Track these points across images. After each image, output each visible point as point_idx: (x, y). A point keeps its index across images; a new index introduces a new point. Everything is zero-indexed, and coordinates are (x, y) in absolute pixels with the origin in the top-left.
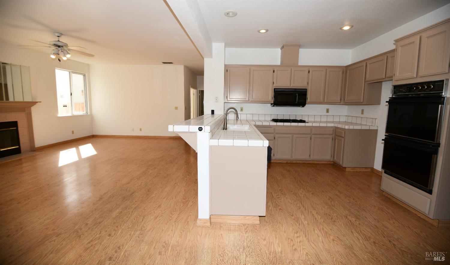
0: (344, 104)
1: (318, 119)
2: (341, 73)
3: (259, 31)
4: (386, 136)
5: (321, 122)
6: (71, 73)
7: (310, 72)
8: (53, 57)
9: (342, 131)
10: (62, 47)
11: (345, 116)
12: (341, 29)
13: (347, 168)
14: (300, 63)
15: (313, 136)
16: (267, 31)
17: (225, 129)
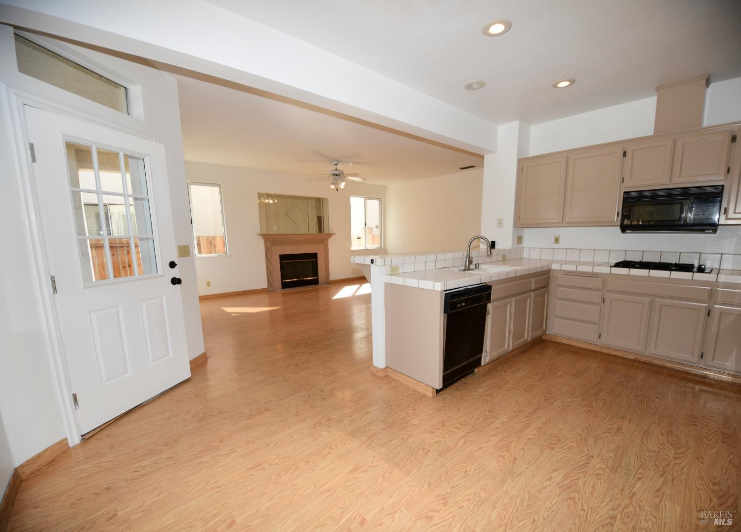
3: (555, 86)
6: (366, 199)
8: (333, 187)
10: (339, 175)
16: (572, 82)
17: (465, 270)
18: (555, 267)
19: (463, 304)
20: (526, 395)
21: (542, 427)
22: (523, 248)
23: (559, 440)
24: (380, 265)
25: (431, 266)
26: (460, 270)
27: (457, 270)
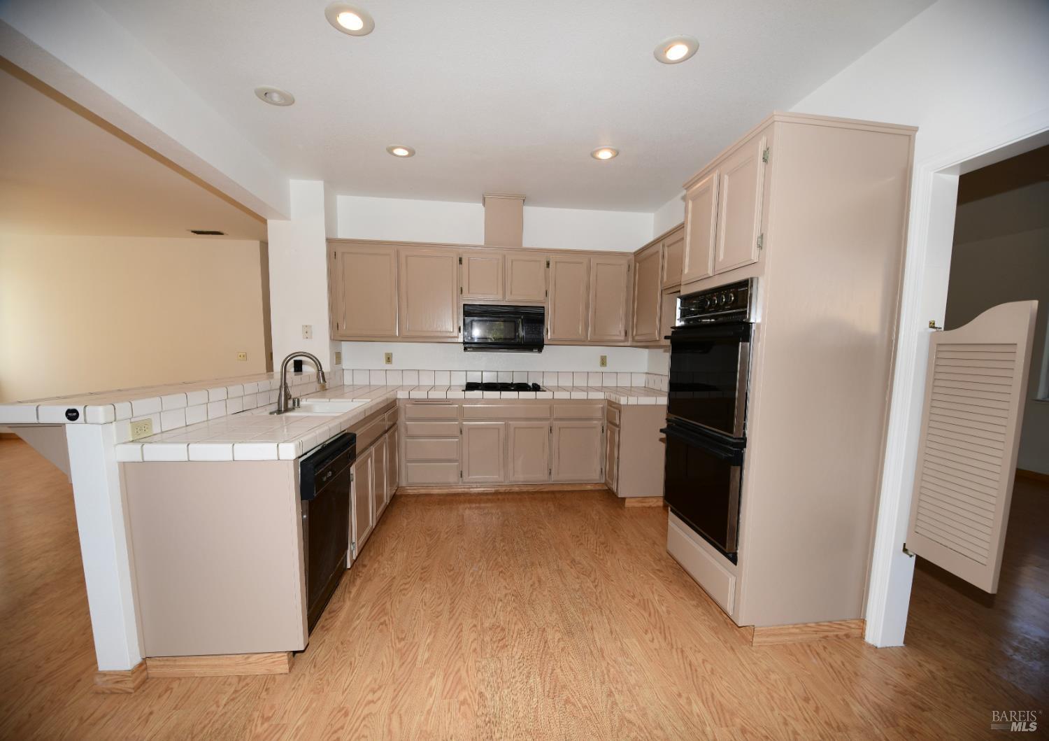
0: (635, 344)
1: (581, 382)
2: (625, 268)
3: (390, 151)
4: (668, 420)
5: (574, 388)
7: (550, 266)
9: (616, 410)
11: (645, 375)
12: (593, 155)
13: (627, 500)
14: (527, 243)
15: (557, 424)
16: (412, 153)
17: (279, 412)
18: (402, 395)
19: (330, 474)
20: (427, 586)
21: (475, 622)
22: (343, 370)
23: (503, 630)
24: (102, 421)
25: (217, 411)
26: (271, 413)
27: (267, 413)
